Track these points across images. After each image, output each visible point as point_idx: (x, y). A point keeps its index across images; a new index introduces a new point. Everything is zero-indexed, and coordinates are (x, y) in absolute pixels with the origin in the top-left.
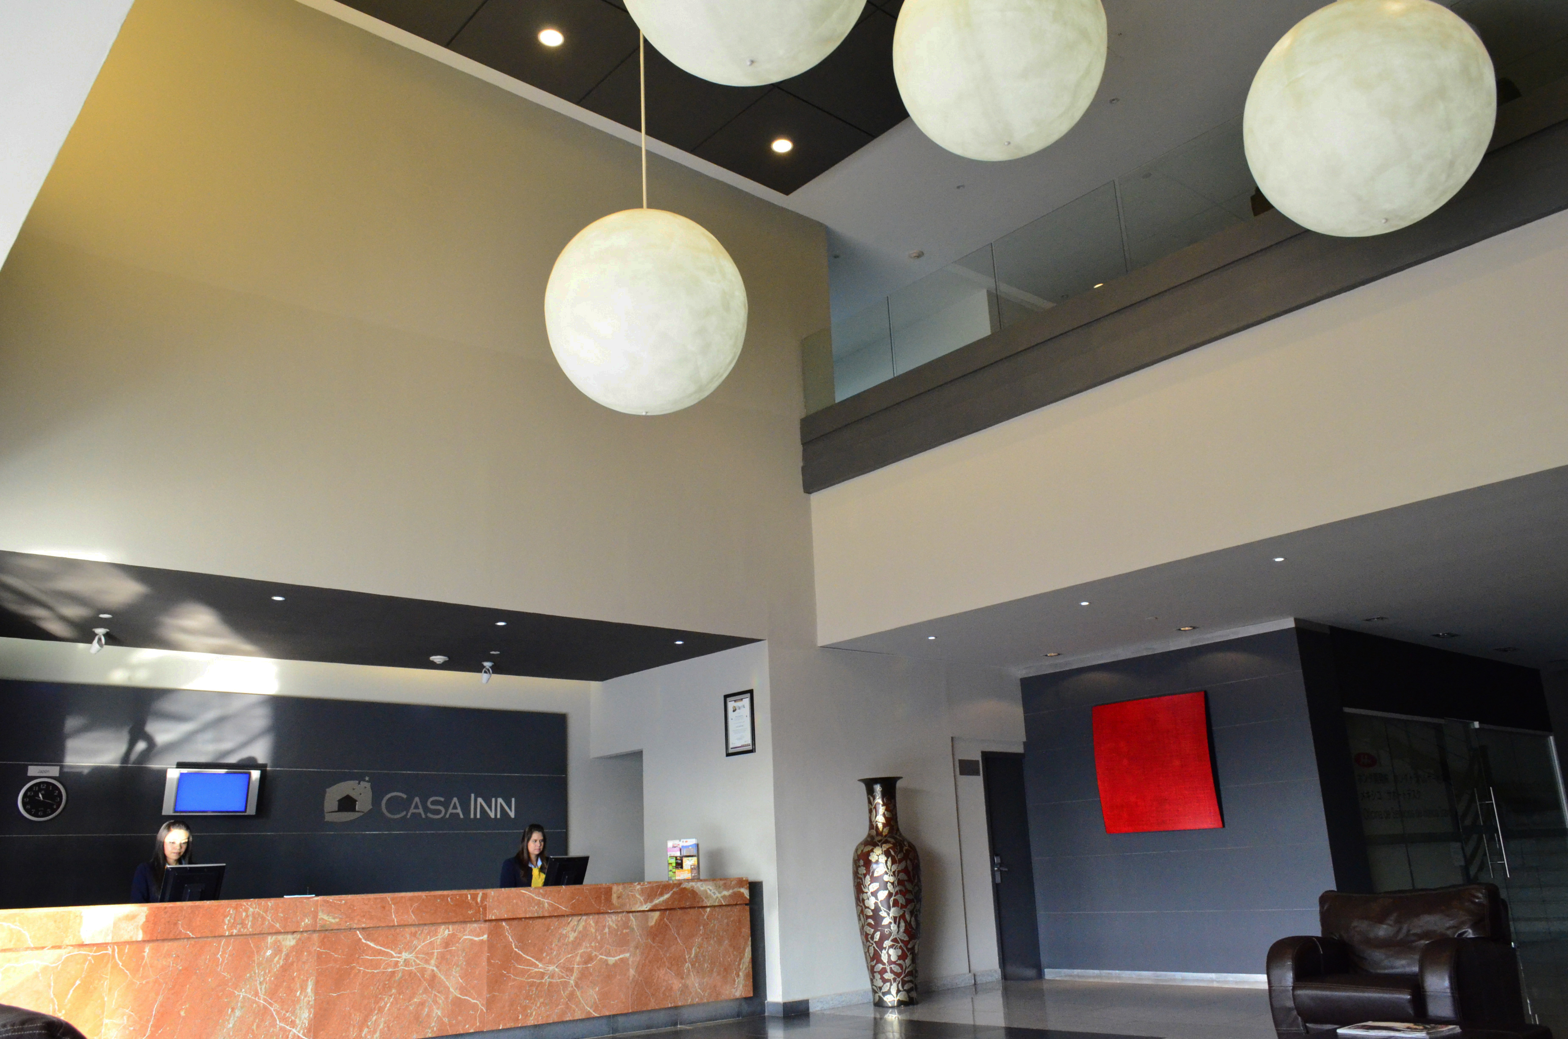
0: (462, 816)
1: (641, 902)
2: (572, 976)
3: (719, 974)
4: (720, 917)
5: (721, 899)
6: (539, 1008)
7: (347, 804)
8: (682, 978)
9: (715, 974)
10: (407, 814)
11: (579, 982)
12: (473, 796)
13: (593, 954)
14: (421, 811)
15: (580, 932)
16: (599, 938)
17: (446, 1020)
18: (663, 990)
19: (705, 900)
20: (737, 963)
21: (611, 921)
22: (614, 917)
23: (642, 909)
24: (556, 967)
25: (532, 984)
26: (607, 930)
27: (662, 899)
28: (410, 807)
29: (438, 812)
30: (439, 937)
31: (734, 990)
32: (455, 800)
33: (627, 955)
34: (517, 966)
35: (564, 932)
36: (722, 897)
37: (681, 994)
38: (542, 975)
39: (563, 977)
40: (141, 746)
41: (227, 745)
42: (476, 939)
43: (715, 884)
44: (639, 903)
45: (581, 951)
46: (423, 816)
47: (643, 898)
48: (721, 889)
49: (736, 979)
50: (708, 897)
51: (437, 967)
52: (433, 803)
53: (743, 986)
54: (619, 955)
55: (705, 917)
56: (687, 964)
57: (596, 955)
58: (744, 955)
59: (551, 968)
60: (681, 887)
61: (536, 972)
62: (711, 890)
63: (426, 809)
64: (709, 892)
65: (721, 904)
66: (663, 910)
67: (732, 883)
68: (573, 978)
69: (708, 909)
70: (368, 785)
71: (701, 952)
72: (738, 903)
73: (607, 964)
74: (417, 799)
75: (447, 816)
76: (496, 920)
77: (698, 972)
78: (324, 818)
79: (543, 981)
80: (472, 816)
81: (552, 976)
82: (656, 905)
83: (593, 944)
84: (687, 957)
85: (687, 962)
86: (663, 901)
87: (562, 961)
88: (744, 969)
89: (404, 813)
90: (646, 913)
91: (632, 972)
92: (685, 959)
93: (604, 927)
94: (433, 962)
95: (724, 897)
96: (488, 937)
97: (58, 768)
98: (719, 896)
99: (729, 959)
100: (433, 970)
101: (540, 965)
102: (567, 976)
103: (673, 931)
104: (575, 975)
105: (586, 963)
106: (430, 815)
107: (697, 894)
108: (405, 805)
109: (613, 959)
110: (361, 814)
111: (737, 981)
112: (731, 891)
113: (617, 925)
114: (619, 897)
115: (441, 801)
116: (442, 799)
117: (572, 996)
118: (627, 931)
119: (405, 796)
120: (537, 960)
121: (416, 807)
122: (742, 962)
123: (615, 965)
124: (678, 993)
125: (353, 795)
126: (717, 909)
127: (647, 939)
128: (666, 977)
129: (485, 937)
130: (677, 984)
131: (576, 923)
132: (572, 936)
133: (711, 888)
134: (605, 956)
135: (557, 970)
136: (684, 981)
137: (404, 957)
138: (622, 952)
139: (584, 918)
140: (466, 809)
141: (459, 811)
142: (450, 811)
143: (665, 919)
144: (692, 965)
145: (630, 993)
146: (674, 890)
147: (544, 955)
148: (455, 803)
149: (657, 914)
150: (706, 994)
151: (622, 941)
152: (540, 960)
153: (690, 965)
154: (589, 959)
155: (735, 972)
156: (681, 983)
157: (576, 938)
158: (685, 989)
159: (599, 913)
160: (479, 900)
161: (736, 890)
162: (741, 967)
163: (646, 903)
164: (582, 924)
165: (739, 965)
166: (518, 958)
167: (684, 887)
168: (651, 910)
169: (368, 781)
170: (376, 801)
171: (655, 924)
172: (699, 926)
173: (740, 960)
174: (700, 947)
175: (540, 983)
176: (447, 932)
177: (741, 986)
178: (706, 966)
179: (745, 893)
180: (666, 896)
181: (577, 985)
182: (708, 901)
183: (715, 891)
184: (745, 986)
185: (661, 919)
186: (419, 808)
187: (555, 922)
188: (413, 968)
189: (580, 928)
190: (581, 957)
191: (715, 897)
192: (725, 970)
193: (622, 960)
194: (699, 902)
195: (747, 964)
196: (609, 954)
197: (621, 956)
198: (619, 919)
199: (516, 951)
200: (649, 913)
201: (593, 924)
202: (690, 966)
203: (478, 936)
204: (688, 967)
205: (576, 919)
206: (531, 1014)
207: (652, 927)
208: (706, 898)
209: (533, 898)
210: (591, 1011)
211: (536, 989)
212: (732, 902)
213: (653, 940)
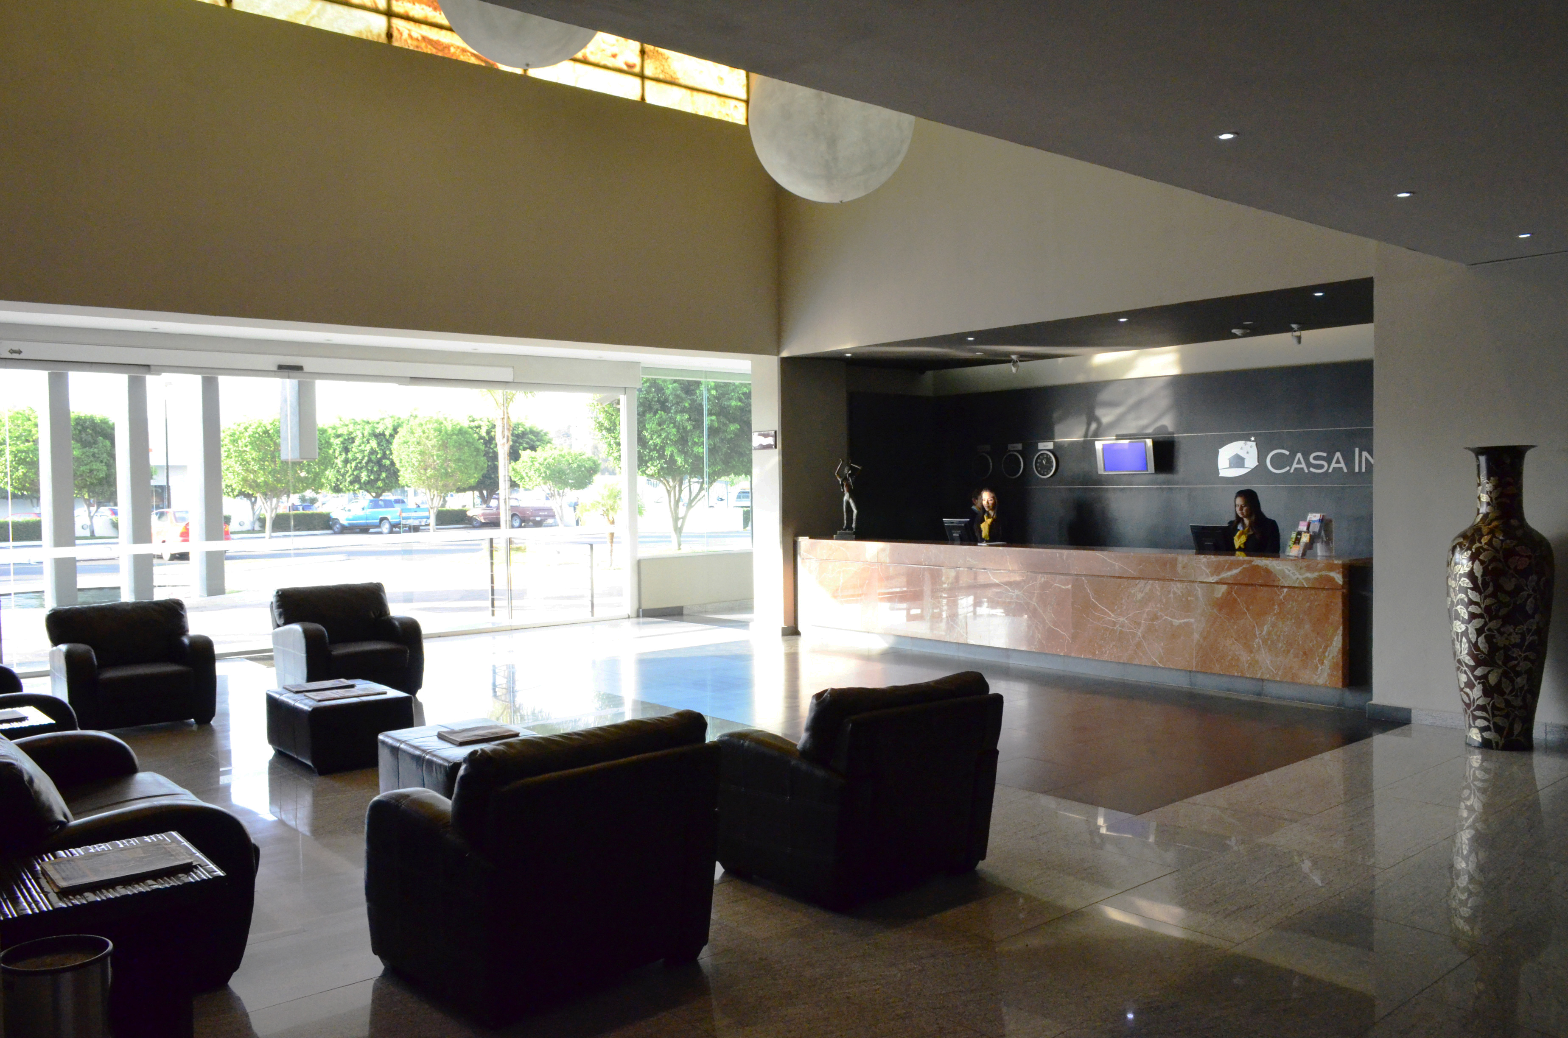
0: (1345, 470)
1: (1207, 574)
2: (1139, 629)
3: (1296, 656)
4: (1300, 599)
5: (1303, 581)
6: (1112, 648)
7: (1238, 461)
8: (1251, 652)
9: (1291, 655)
10: (1289, 470)
11: (1146, 635)
12: (1357, 450)
13: (1159, 614)
14: (1303, 465)
15: (1146, 594)
16: (1164, 601)
17: (1044, 642)
18: (1229, 659)
19: (1282, 580)
20: (1321, 650)
21: (1177, 588)
22: (1179, 585)
23: (1208, 581)
24: (1126, 619)
25: (1106, 629)
26: (1172, 595)
27: (1229, 573)
28: (1292, 463)
29: (1322, 467)
30: (1038, 582)
31: (1315, 677)
32: (1338, 454)
33: (1192, 620)
34: (1094, 612)
35: (1133, 592)
36: (1303, 579)
37: (1249, 667)
38: (1114, 624)
39: (1132, 629)
40: (1094, 426)
41: (1144, 422)
42: (1063, 587)
43: (1296, 565)
44: (1204, 574)
45: (1147, 610)
46: (1306, 471)
47: (1209, 570)
48: (1303, 571)
49: (1319, 665)
50: (1285, 576)
51: (1037, 604)
52: (1315, 458)
53: (1328, 675)
54: (1184, 619)
55: (1281, 597)
56: (1257, 640)
57: (1161, 615)
58: (1331, 643)
59: (1121, 619)
60: (1253, 563)
61: (1109, 620)
62: (1289, 571)
63: (1309, 465)
64: (1287, 571)
65: (1302, 586)
66: (1231, 584)
67: (1319, 565)
68: (1140, 631)
69: (1285, 590)
70: (1254, 444)
71: (1275, 631)
72: (1326, 587)
73: (1172, 625)
74: (1299, 455)
75: (1330, 471)
76: (1077, 575)
77: (1270, 650)
78: (1219, 474)
79: (1115, 628)
80: (1357, 470)
81: (1123, 626)
82: (1223, 578)
83: (1158, 606)
84: (1257, 633)
85: (1257, 638)
86: (1231, 576)
87: (1130, 615)
88: (1330, 657)
89: (1288, 468)
90: (1212, 585)
91: (1196, 636)
92: (1255, 635)
93: (1169, 592)
94: (1034, 599)
95: (1307, 579)
96: (1072, 586)
97: (1052, 443)
98: (1300, 577)
99: (1311, 644)
100: (1034, 605)
101: (1113, 615)
102: (1135, 628)
103: (1243, 607)
104: (1142, 628)
105: (1153, 620)
106: (1312, 470)
107: (1272, 572)
108: (1289, 460)
109: (1177, 621)
110: (1249, 470)
111: (1320, 668)
112: (1316, 574)
113: (1182, 592)
114: (1184, 567)
115: (1323, 457)
116: (1325, 455)
117: (1139, 645)
118: (1192, 598)
119: (1287, 453)
120: (1109, 610)
121: (1299, 462)
122: (1328, 650)
123: (1180, 626)
124: (1246, 666)
125: (1242, 454)
126: (1297, 591)
127: (1213, 609)
128: (1233, 647)
129: (1070, 586)
130: (1245, 657)
131: (1143, 585)
132: (1140, 596)
133: (1289, 568)
134: (1170, 617)
135: (1126, 622)
136: (1253, 655)
137: (1016, 593)
138: (1188, 617)
139: (1150, 582)
140: (1349, 461)
141: (1342, 465)
142: (1333, 465)
143: (1233, 593)
144: (1263, 642)
145: (1194, 655)
146: (1244, 566)
147: (1116, 608)
148: (1338, 458)
149: (1224, 588)
150: (1280, 673)
151: (1186, 607)
152: (1113, 612)
153: (1260, 641)
154: (1155, 617)
155: (1317, 659)
156: (1250, 656)
157: (1143, 598)
158: (1253, 664)
159: (1164, 579)
160: (1064, 558)
161: (1324, 573)
162: (1327, 654)
163: (1212, 575)
164: (1149, 587)
165: (1324, 652)
166: (1095, 607)
167: (1256, 564)
168: (1217, 583)
169: (1253, 441)
170: (1261, 458)
171: (1222, 596)
172: (1273, 604)
173: (1326, 647)
174: (1274, 625)
175: (1112, 630)
176: (1043, 579)
177: (1326, 675)
178: (1280, 645)
179: (1337, 579)
180: (1235, 571)
181: (1144, 637)
182: (1286, 581)
183: (1295, 571)
184: (1331, 675)
185: (1229, 593)
186: (1301, 464)
187: (1125, 582)
188: (1022, 602)
189: (1147, 590)
190: (1148, 614)
191: (1294, 578)
192: (1305, 653)
193: (1186, 624)
194: (1274, 581)
195: (1336, 654)
196: (1173, 617)
197: (1185, 620)
198: (1184, 587)
199: (1093, 602)
200: (1216, 585)
201: (1158, 589)
202: (1261, 643)
203: (1065, 585)
204: (1259, 642)
205: (1143, 582)
206: (1106, 651)
207: (1218, 599)
208: (1282, 578)
209: (1106, 561)
210: (1157, 662)
211: (1110, 634)
212: (1317, 585)
213: (1220, 610)
